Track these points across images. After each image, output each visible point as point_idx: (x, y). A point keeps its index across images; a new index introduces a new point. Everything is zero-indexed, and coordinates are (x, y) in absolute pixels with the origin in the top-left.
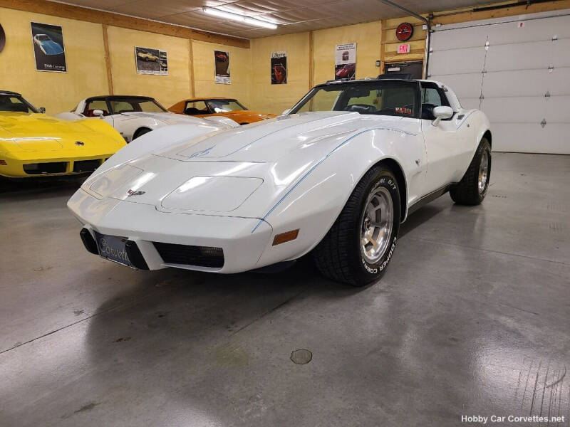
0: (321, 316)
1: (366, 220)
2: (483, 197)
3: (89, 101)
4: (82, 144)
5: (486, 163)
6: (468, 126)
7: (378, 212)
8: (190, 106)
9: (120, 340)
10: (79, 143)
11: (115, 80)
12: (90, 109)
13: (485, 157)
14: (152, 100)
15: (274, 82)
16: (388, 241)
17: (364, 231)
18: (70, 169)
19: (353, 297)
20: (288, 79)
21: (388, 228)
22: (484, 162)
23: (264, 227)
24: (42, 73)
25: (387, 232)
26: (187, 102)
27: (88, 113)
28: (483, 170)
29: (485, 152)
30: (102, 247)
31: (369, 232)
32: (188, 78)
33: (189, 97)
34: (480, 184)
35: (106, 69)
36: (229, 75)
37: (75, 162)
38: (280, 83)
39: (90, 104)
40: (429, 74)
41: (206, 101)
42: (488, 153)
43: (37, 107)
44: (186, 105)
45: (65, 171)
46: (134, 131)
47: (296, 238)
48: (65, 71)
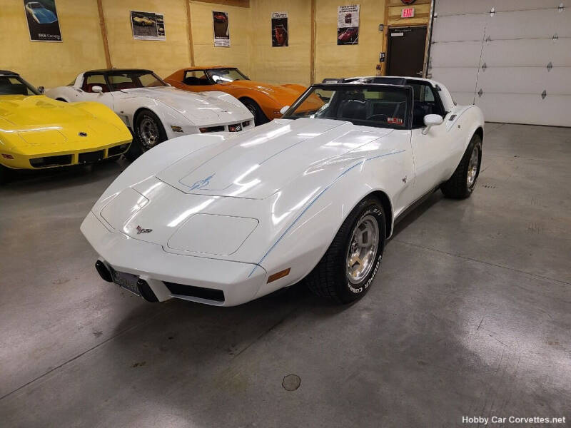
0: (311, 338)
1: (354, 244)
2: (472, 191)
3: (87, 75)
4: (85, 135)
5: (477, 158)
6: (459, 127)
7: (365, 235)
8: (189, 75)
9: (136, 365)
10: (82, 134)
11: (111, 48)
12: (88, 83)
13: (476, 153)
14: (150, 72)
15: (275, 44)
16: (372, 263)
17: (350, 253)
18: (76, 161)
19: (340, 315)
20: (289, 42)
21: (373, 251)
22: (474, 157)
23: (259, 271)
24: (37, 44)
25: (372, 254)
26: (186, 72)
27: (87, 87)
28: (472, 166)
29: (476, 148)
30: (115, 276)
31: (356, 255)
32: (187, 42)
33: (188, 66)
34: (469, 178)
35: (101, 36)
36: (228, 37)
37: (80, 155)
38: (281, 46)
39: (89, 78)
40: (433, 41)
41: (206, 71)
42: (479, 148)
43: (36, 86)
44: (185, 75)
45: (70, 163)
46: (134, 112)
47: (288, 274)
48: (60, 40)
